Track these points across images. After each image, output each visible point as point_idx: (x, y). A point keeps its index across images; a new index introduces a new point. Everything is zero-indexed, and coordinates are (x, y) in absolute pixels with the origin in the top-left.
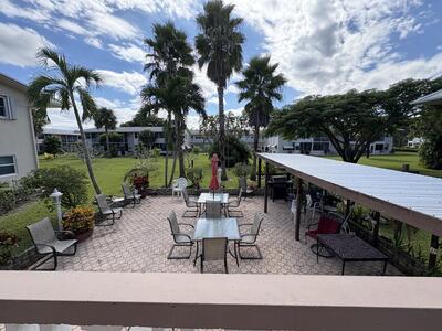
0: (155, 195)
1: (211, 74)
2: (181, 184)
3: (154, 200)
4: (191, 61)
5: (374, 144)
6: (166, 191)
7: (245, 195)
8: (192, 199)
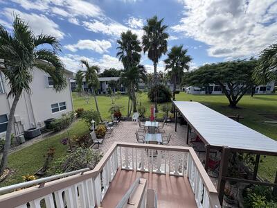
0: (124, 120)
1: (150, 56)
2: (136, 116)
3: (124, 122)
4: (139, 49)
5: (259, 87)
6: (129, 119)
7: (166, 122)
8: (142, 123)
